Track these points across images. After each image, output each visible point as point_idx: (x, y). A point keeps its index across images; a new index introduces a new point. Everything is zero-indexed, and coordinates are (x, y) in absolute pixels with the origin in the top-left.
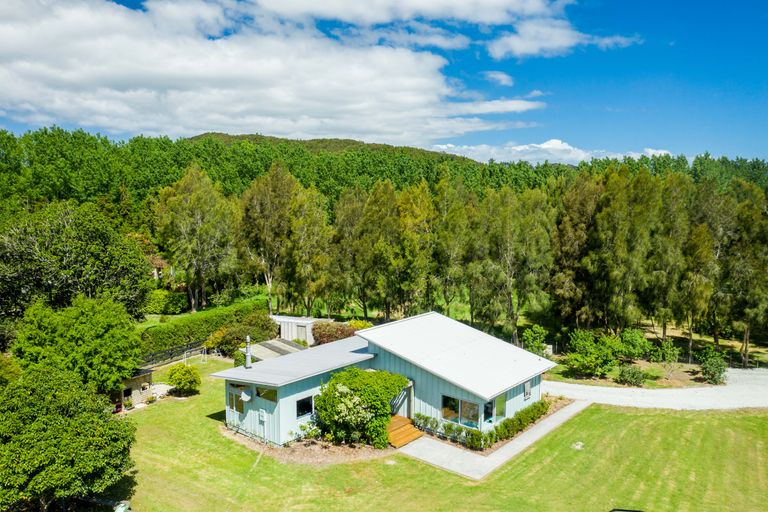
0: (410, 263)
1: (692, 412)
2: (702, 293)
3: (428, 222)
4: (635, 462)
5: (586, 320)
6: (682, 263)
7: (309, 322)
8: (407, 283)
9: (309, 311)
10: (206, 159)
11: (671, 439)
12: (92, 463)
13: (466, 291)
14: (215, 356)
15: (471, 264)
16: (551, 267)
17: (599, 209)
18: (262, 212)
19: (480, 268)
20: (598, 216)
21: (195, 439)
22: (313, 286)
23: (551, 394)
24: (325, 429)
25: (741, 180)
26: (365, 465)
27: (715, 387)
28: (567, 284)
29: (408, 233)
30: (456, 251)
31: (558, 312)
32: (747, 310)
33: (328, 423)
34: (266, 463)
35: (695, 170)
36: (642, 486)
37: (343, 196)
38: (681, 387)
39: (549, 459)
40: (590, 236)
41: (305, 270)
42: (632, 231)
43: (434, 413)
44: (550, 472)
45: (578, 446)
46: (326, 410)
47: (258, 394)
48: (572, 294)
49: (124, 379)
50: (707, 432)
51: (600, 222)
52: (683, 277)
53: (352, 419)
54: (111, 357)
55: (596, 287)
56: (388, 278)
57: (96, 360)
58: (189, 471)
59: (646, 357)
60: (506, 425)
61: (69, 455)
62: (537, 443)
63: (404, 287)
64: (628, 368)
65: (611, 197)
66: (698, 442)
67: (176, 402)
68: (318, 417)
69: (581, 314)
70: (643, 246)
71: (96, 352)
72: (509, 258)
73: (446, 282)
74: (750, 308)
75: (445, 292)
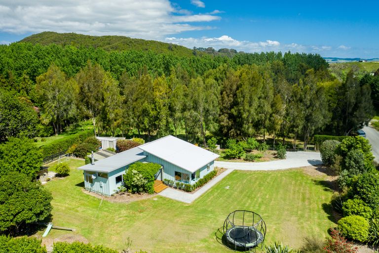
0: (159, 112)
1: (272, 171)
2: (278, 122)
3: (166, 94)
4: (248, 192)
5: (233, 135)
6: (270, 111)
7: (114, 140)
8: (158, 121)
9: (113, 134)
10: (53, 56)
11: (262, 182)
12: (39, 209)
13: (183, 123)
14: (72, 157)
15: (185, 112)
16: (219, 113)
17: (238, 89)
18: (89, 90)
19: (189, 114)
20: (237, 91)
21: (72, 195)
22: (115, 123)
23: (218, 167)
24: (128, 188)
25: (304, 64)
26: (145, 201)
27: (282, 160)
28: (225, 120)
29: (157, 99)
30: (178, 106)
31: (222, 131)
32: (295, 129)
33: (129, 185)
34: (105, 203)
35: (284, 59)
36: (249, 201)
37: (124, 73)
38: (269, 161)
39: (216, 194)
40: (234, 99)
41: (111, 116)
42: (251, 98)
43: (172, 178)
44: (216, 198)
45: (228, 188)
46: (128, 180)
47: (99, 176)
48: (227, 124)
49: (37, 172)
50: (275, 179)
51: (238, 94)
52: (271, 116)
53: (139, 183)
54: (30, 163)
55: (237, 121)
56: (149, 119)
57: (24, 165)
58: (73, 209)
59: (257, 148)
60: (200, 181)
61: (30, 207)
62: (212, 187)
63: (157, 123)
64: (249, 154)
65: (242, 84)
66: (272, 183)
67: (60, 179)
68: (125, 183)
69: (231, 133)
70: (255, 104)
71: (24, 161)
72: (201, 109)
73: (175, 120)
74: (296, 128)
75: (174, 124)
